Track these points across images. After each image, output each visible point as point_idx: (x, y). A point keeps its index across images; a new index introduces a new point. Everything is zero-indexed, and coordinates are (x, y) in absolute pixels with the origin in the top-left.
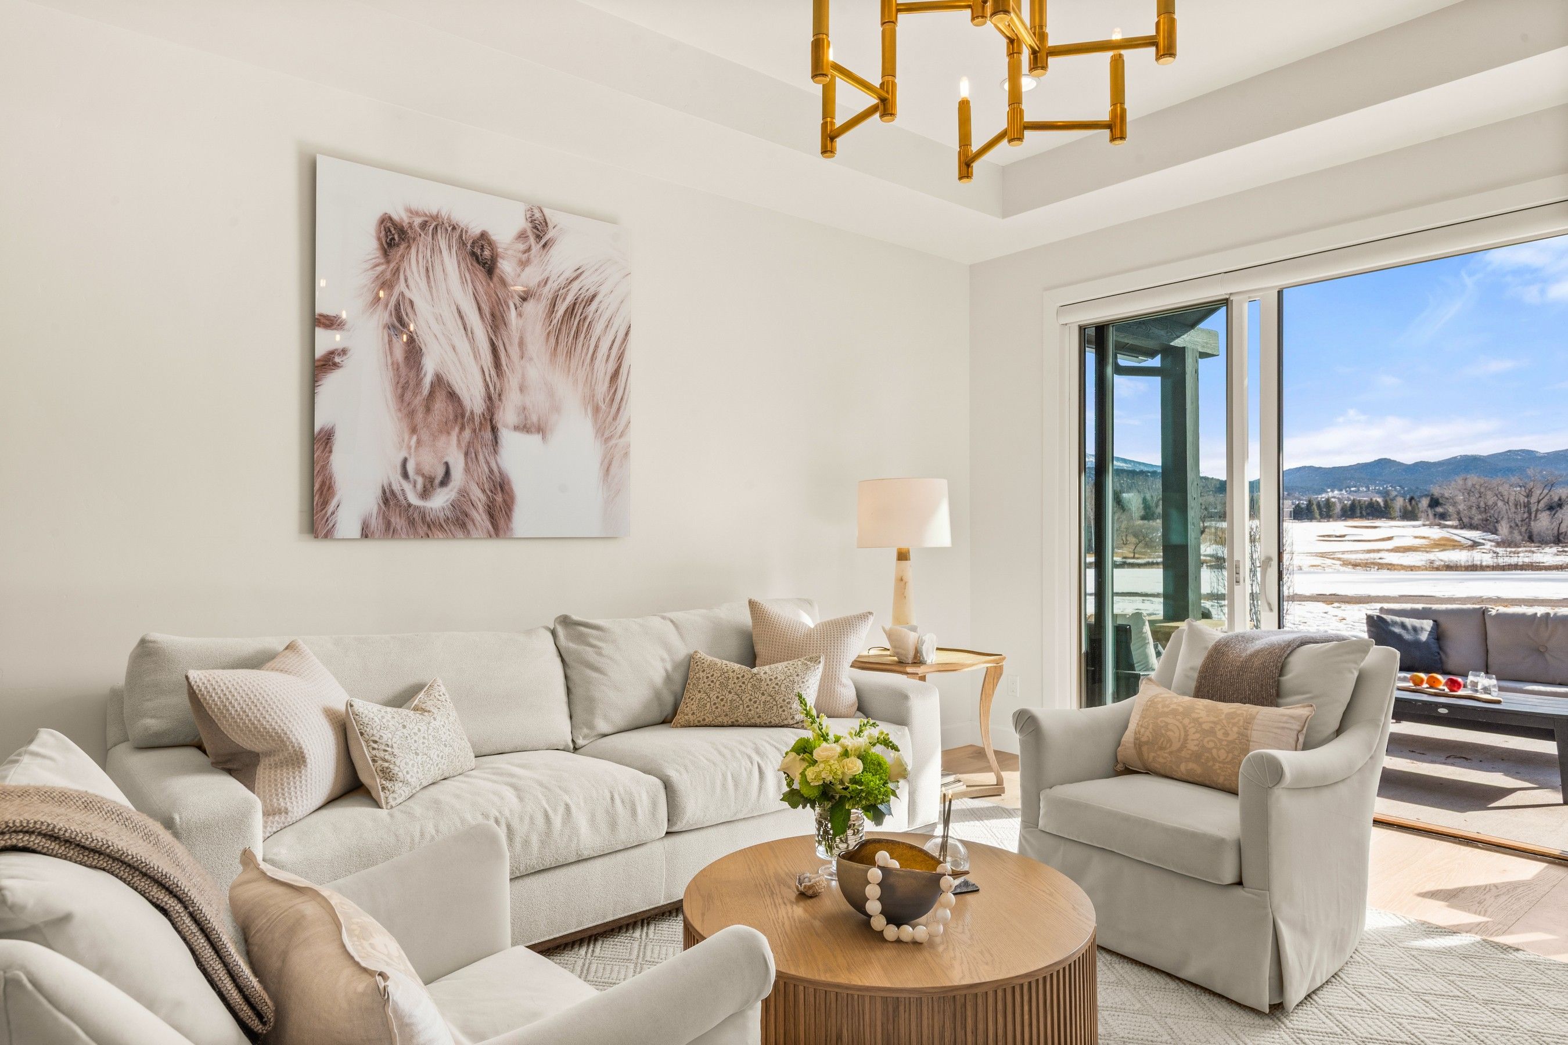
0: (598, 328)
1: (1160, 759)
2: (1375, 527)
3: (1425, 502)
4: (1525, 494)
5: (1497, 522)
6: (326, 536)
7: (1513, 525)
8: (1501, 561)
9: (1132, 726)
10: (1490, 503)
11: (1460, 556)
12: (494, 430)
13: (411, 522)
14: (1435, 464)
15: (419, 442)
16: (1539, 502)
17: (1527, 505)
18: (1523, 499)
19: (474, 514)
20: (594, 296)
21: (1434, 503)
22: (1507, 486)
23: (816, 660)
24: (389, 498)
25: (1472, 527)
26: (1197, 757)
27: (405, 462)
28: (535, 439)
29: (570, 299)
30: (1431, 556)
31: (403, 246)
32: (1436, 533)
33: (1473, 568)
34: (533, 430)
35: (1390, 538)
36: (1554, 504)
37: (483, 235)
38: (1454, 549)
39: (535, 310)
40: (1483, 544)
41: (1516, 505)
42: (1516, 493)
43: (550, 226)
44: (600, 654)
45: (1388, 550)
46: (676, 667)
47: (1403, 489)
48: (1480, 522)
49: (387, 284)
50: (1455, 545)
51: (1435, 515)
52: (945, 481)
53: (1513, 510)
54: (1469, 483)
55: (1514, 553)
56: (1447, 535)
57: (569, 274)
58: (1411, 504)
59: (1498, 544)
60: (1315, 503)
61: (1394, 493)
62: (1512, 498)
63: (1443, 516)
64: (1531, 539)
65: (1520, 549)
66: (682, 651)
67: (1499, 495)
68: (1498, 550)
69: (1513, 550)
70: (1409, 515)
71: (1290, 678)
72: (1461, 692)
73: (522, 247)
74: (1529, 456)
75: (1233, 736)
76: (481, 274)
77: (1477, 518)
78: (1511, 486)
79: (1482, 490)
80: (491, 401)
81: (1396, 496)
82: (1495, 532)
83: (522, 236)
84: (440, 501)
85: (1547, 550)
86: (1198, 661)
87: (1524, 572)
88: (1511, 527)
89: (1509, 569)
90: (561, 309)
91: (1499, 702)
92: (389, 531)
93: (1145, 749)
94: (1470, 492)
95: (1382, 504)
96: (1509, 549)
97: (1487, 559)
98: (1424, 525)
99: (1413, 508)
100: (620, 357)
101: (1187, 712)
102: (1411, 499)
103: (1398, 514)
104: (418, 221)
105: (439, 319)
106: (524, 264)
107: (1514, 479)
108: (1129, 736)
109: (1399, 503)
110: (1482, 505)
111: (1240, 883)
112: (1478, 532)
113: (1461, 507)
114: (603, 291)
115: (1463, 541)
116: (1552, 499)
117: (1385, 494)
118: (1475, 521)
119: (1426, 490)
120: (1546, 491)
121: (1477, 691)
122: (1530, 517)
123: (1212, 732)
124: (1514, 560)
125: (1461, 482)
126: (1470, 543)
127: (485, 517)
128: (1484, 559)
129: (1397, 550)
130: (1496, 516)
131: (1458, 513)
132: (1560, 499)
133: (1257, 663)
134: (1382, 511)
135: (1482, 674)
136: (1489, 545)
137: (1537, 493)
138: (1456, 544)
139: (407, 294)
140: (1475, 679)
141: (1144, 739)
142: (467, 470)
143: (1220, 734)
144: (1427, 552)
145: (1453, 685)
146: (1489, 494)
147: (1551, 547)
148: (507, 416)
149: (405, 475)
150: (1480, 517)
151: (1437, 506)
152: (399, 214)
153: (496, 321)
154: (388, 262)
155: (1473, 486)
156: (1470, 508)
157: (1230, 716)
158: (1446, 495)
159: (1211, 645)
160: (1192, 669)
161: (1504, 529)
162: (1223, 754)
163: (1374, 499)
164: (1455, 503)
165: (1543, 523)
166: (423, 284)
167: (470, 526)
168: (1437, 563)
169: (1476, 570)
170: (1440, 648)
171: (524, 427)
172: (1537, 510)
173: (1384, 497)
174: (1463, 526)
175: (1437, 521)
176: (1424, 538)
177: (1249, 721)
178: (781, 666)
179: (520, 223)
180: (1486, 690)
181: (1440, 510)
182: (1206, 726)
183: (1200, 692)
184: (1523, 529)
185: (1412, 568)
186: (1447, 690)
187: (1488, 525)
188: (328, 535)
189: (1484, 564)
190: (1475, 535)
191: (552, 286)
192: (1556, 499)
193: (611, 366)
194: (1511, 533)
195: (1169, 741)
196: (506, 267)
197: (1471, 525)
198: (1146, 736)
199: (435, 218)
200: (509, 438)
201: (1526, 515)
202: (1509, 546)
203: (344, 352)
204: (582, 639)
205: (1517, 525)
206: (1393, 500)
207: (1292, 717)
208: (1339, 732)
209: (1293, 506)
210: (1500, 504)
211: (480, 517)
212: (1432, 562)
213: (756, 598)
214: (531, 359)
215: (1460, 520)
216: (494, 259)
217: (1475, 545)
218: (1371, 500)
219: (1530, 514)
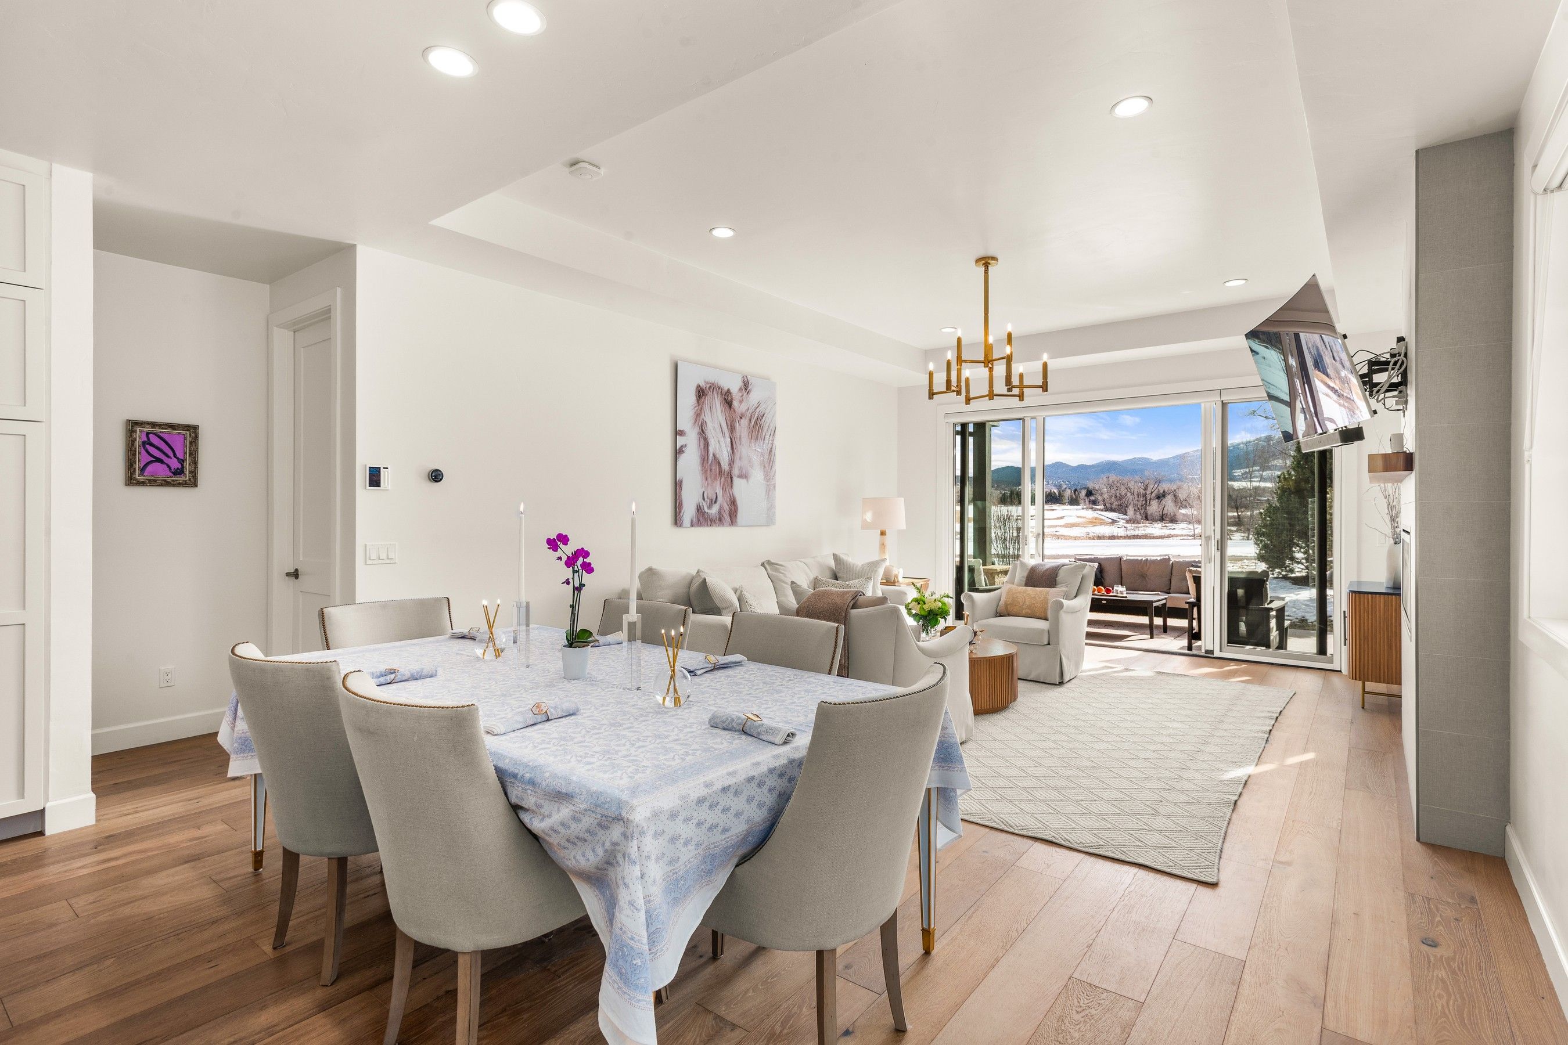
0: (765, 429)
1: (1015, 609)
2: (1053, 510)
3: (1083, 493)
4: (1143, 488)
5: (1127, 507)
6: (680, 526)
7: (1136, 509)
8: (1129, 533)
9: (1003, 599)
10: (1123, 494)
11: (1107, 530)
12: (731, 478)
13: (706, 519)
14: (1090, 466)
15: (708, 484)
16: (1152, 493)
17: (1145, 495)
18: (1142, 491)
19: (725, 515)
20: (764, 414)
21: (1089, 493)
22: (1133, 482)
23: (870, 578)
24: (699, 509)
25: (1112, 510)
26: (1029, 607)
27: (704, 492)
28: (745, 480)
29: (756, 416)
30: (1088, 530)
31: (704, 397)
32: (1090, 514)
33: (1112, 537)
34: (744, 477)
35: (1062, 518)
36: (1161, 495)
37: (728, 390)
38: (1101, 525)
39: (744, 422)
40: (1119, 522)
41: (1138, 496)
42: (1138, 488)
43: (750, 384)
44: (786, 577)
45: (1063, 526)
46: (811, 583)
47: (1070, 483)
48: (1117, 507)
49: (698, 415)
50: (1102, 523)
51: (1090, 501)
52: (903, 498)
53: (1136, 499)
54: (1111, 480)
55: (1137, 527)
56: (1097, 516)
57: (756, 405)
58: (1075, 494)
59: (1128, 522)
60: (1015, 493)
61: (1065, 486)
62: (1136, 491)
63: (1094, 503)
64: (1147, 518)
65: (1140, 525)
66: (812, 577)
67: (1128, 488)
68: (1127, 525)
69: (1136, 525)
70: (1074, 501)
71: (1059, 579)
72: (1111, 594)
73: (741, 394)
74: (1146, 462)
75: (1042, 598)
76: (727, 408)
77: (1115, 504)
78: (1135, 482)
79: (1118, 485)
80: (731, 463)
81: (1066, 488)
82: (1125, 513)
83: (740, 390)
84: (714, 511)
85: (1156, 525)
86: (1025, 574)
87: (1141, 540)
88: (1135, 510)
89: (1133, 538)
90: (753, 421)
91: (1127, 597)
92: (699, 524)
93: (1009, 607)
94: (1111, 486)
95: (1057, 494)
96: (1133, 525)
97: (1121, 532)
98: (1083, 509)
99: (1077, 497)
100: (772, 444)
101: (1024, 592)
102: (1075, 490)
103: (1067, 501)
104: (708, 386)
105: (715, 429)
106: (741, 402)
107: (1137, 478)
108: (1002, 603)
109: (1068, 493)
110: (1118, 495)
111: (1049, 644)
112: (1115, 513)
113: (1106, 496)
114: (767, 412)
115: (1107, 519)
116: (1159, 491)
117: (1059, 487)
118: (1114, 506)
119: (1084, 484)
120: (1156, 486)
121: (1117, 593)
122: (1146, 504)
123: (1035, 598)
124: (1136, 533)
125: (1105, 480)
126: (1111, 521)
127: (729, 517)
128: (1119, 532)
129: (1067, 526)
130: (1126, 502)
131: (1104, 500)
132: (1164, 492)
133: (1048, 573)
134: (1057, 499)
135: (1120, 586)
136: (1122, 522)
137: (1151, 487)
138: (1102, 521)
139: (705, 419)
140: (1117, 588)
141: (1009, 603)
142: (723, 496)
143: (1037, 598)
144: (1085, 527)
145: (1108, 591)
146: (1123, 488)
147: (1158, 524)
148: (736, 472)
149: (704, 499)
150: (1117, 503)
151: (1091, 496)
152: (702, 384)
153: (732, 429)
154: (699, 405)
155: (1113, 482)
156: (1111, 497)
157: (1040, 592)
158: (1097, 488)
159: (1029, 568)
160: (1023, 577)
161: (1131, 511)
162: (1039, 605)
163: (1052, 491)
164: (1102, 494)
165: (1154, 508)
166: (709, 414)
167: (724, 521)
168: (1091, 535)
169: (1115, 539)
170: (1102, 576)
171: (740, 476)
172: (1150, 499)
173: (1058, 489)
174: (1106, 510)
175: (1091, 506)
176: (1084, 517)
177: (1048, 593)
178: (857, 581)
179: (740, 384)
180: (1122, 593)
181: (1092, 498)
182: (1032, 596)
183: (1026, 585)
184: (1142, 511)
185: (1075, 538)
186: (1105, 594)
187: (1122, 509)
188: (681, 526)
189: (1119, 535)
190: (1114, 515)
191: (750, 411)
192: (1162, 492)
193: (770, 446)
194: (1135, 514)
195: (1019, 603)
196: (735, 404)
197: (1111, 508)
198: (1010, 601)
199: (713, 384)
200: (736, 480)
201: (1144, 502)
202: (1134, 523)
203: (686, 445)
204: (777, 570)
205: (1139, 509)
206: (1064, 490)
207: (1062, 591)
208: (1075, 597)
209: (1001, 495)
210: (1129, 494)
211: (727, 517)
212: (1088, 534)
213: (836, 553)
214: (743, 445)
215: (1105, 505)
216: (731, 401)
217: (1114, 522)
218: (1051, 491)
219: (1146, 501)
